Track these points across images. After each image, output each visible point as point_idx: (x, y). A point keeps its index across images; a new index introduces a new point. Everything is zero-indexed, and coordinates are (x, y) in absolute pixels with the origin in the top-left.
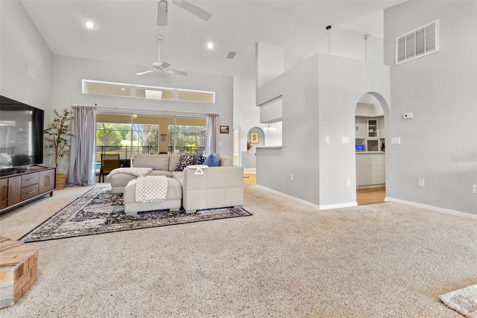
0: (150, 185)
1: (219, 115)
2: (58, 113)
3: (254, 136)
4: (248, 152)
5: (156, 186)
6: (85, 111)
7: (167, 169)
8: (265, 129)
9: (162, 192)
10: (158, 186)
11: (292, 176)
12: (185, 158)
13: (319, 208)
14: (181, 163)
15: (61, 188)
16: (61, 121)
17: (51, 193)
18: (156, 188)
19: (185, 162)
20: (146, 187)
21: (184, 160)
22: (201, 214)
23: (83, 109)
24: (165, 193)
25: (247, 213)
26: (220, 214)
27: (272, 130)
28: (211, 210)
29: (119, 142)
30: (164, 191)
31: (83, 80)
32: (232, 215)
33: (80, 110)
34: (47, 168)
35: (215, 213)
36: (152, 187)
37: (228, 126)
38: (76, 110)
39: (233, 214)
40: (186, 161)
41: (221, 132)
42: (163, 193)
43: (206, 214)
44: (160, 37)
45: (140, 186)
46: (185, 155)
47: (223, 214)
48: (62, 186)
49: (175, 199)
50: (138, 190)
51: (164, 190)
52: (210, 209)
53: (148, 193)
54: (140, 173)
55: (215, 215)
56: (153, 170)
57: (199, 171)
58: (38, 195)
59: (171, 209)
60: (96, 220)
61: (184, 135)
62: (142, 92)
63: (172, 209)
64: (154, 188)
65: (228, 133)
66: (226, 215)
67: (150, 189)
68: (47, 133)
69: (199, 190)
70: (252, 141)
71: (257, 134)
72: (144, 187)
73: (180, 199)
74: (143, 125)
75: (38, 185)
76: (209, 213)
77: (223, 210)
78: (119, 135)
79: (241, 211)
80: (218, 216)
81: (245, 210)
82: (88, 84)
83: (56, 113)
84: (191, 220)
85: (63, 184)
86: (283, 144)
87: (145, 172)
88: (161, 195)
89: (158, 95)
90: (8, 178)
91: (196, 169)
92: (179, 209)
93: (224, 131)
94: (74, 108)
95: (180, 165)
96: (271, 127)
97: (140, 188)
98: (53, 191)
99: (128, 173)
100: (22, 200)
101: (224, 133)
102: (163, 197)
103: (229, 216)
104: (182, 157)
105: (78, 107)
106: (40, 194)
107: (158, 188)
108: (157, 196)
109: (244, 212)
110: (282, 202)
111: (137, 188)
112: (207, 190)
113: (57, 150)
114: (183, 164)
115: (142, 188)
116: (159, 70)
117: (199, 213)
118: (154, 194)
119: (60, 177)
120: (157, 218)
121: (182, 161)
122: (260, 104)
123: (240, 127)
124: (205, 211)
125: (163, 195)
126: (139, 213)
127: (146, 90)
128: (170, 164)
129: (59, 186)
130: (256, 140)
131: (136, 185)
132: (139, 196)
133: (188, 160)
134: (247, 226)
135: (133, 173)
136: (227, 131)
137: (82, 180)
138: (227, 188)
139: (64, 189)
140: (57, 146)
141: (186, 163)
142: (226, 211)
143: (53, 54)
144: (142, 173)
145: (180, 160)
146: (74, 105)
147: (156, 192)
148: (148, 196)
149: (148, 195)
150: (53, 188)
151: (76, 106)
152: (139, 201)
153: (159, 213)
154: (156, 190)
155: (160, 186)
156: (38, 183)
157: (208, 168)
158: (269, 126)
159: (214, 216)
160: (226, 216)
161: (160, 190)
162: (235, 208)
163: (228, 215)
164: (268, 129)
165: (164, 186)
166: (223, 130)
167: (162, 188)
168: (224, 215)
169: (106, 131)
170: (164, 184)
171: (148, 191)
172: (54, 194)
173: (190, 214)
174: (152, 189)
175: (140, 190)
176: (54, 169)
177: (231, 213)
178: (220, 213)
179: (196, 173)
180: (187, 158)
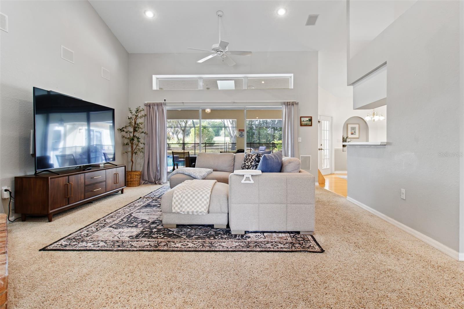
0: (189, 193)
1: (298, 103)
2: (132, 111)
3: (353, 128)
4: (344, 150)
5: (196, 195)
6: (156, 108)
7: (231, 170)
8: (367, 119)
9: (203, 202)
10: (199, 195)
11: (403, 191)
12: (250, 158)
13: (458, 257)
14: (245, 163)
15: (136, 185)
16: (134, 118)
17: (121, 190)
18: (196, 197)
19: (249, 163)
20: (184, 195)
21: (248, 160)
22: (249, 237)
23: (154, 105)
24: (205, 205)
25: (317, 247)
26: (275, 242)
27: (379, 120)
28: (265, 234)
29: (212, 139)
30: (205, 202)
31: (153, 76)
32: (292, 248)
33: (152, 107)
34: (116, 165)
35: (269, 240)
36: (191, 195)
37: (311, 117)
38: (148, 107)
39: (294, 246)
40: (250, 161)
41: (301, 125)
42: (203, 205)
43: (255, 239)
44: (220, 13)
45: (178, 194)
46: (250, 155)
47: (280, 243)
48: (136, 183)
49: (220, 213)
50: (175, 198)
51: (205, 200)
52: (264, 232)
53: (186, 202)
54: (198, 174)
55: (268, 242)
56: (213, 171)
57: (247, 179)
58: (105, 192)
59: (215, 225)
60: (133, 229)
61: (273, 129)
62: (214, 83)
63: (217, 225)
64: (194, 198)
65: (311, 125)
66: (282, 246)
67: (189, 198)
68: (123, 131)
69: (248, 205)
70: (350, 136)
71: (357, 126)
72: (183, 195)
73: (226, 213)
74: (231, 120)
75: (105, 183)
76: (261, 238)
77: (283, 235)
78: (212, 131)
79: (309, 240)
80: (271, 246)
81: (315, 240)
82: (159, 80)
83: (130, 111)
84: (231, 248)
85: (137, 182)
86: (387, 140)
87: (203, 174)
88: (200, 207)
89: (230, 85)
90: (69, 176)
91: (243, 175)
92: (226, 226)
93: (306, 123)
94: (146, 105)
95: (244, 167)
96: (377, 115)
97: (177, 196)
98: (124, 189)
99: (186, 174)
100: (86, 198)
101: (306, 125)
102: (203, 209)
103: (287, 248)
104: (246, 157)
105: (149, 104)
106: (107, 192)
107: (198, 197)
108: (195, 207)
109: (313, 243)
110: (383, 232)
111: (175, 196)
112: (259, 205)
113: (132, 147)
114: (247, 166)
115: (180, 196)
116: (219, 52)
117: (247, 237)
118: (193, 205)
119: (135, 174)
120: (194, 237)
121: (246, 162)
122: (353, 82)
123: (332, 117)
124: (257, 234)
125: (203, 207)
126: (178, 226)
127: (217, 81)
128: (235, 164)
129: (134, 183)
130: (355, 134)
131: (174, 192)
132: (177, 206)
133: (253, 160)
134: (307, 275)
135: (191, 174)
136: (309, 123)
137: (155, 178)
138: (289, 205)
139: (139, 186)
140: (132, 144)
141: (251, 164)
142: (285, 238)
143: (128, 53)
144: (200, 174)
145: (244, 160)
146: (146, 102)
147: (196, 202)
148: (186, 207)
149: (186, 205)
150: (124, 185)
151: (147, 103)
152: (177, 212)
153: (200, 228)
154: (196, 200)
155: (201, 195)
156: (105, 181)
157: (261, 175)
158: (374, 114)
159: (265, 245)
160: (281, 248)
161: (201, 200)
162: (301, 233)
163: (287, 246)
164: (373, 119)
165: (206, 195)
166: (304, 123)
167: (203, 197)
168: (280, 246)
169: (182, 128)
170: (206, 193)
171: (186, 200)
172: (125, 191)
173: (236, 236)
174: (191, 198)
175: (177, 198)
176: (124, 167)
177: (291, 243)
178: (277, 240)
179: (243, 181)
180: (251, 158)
